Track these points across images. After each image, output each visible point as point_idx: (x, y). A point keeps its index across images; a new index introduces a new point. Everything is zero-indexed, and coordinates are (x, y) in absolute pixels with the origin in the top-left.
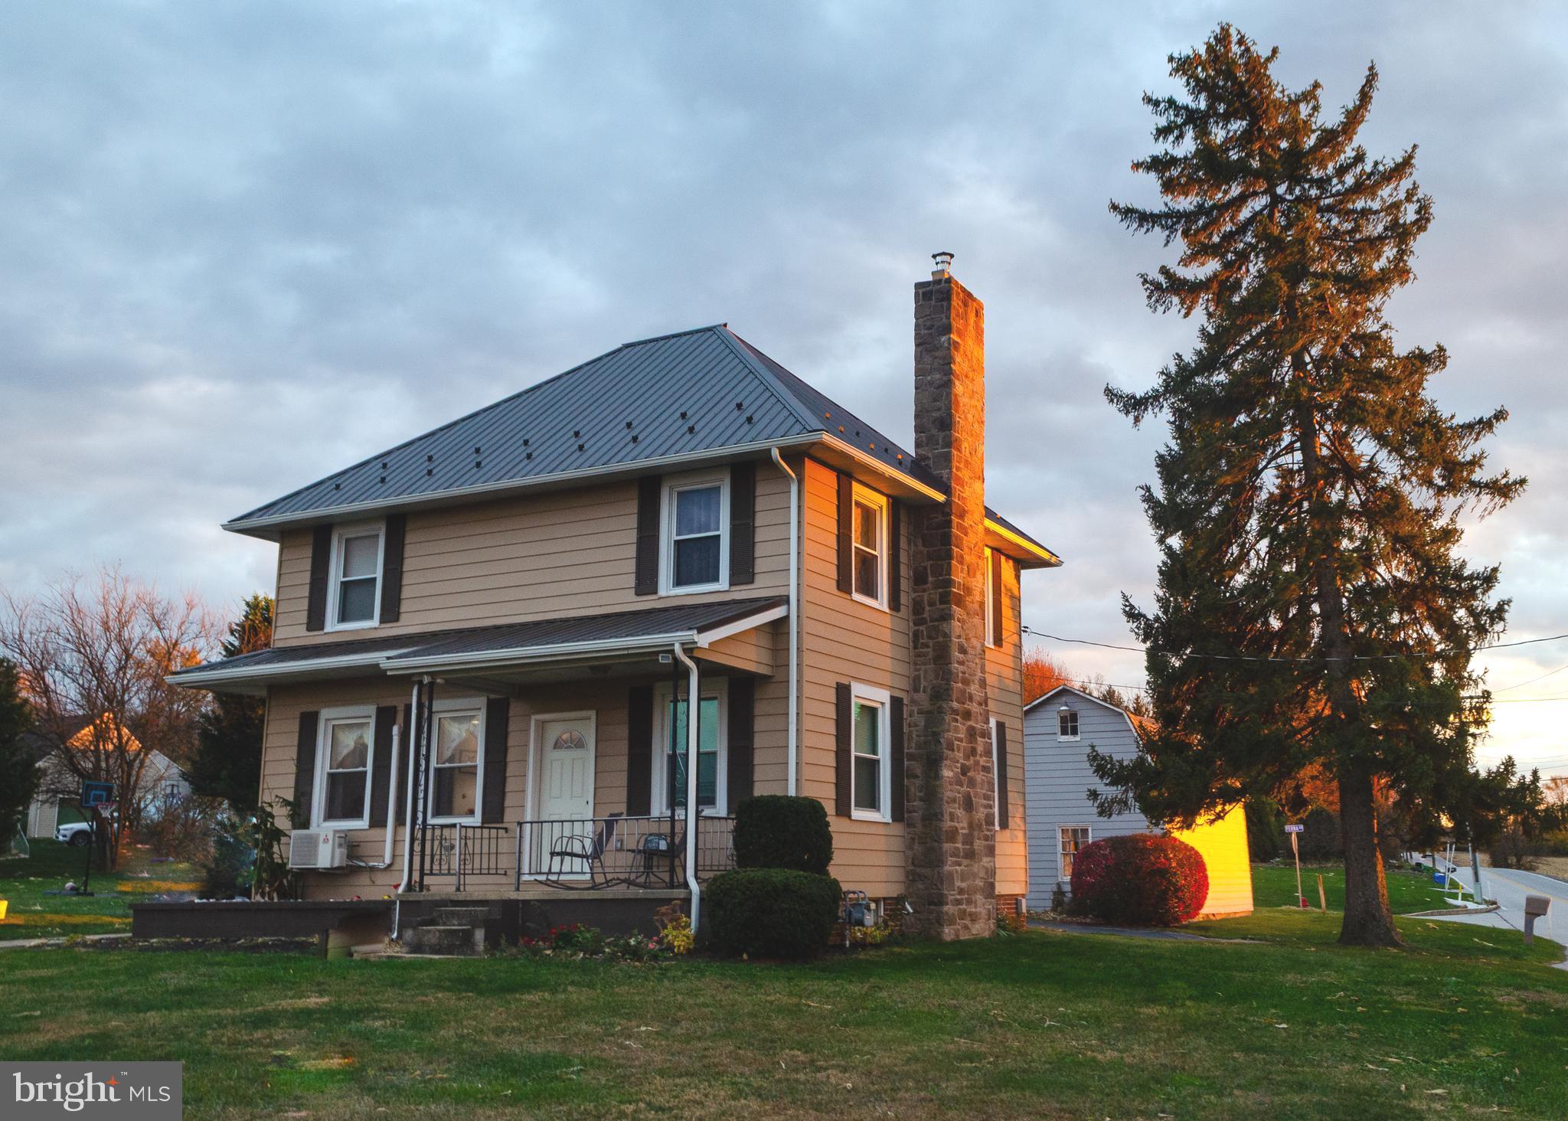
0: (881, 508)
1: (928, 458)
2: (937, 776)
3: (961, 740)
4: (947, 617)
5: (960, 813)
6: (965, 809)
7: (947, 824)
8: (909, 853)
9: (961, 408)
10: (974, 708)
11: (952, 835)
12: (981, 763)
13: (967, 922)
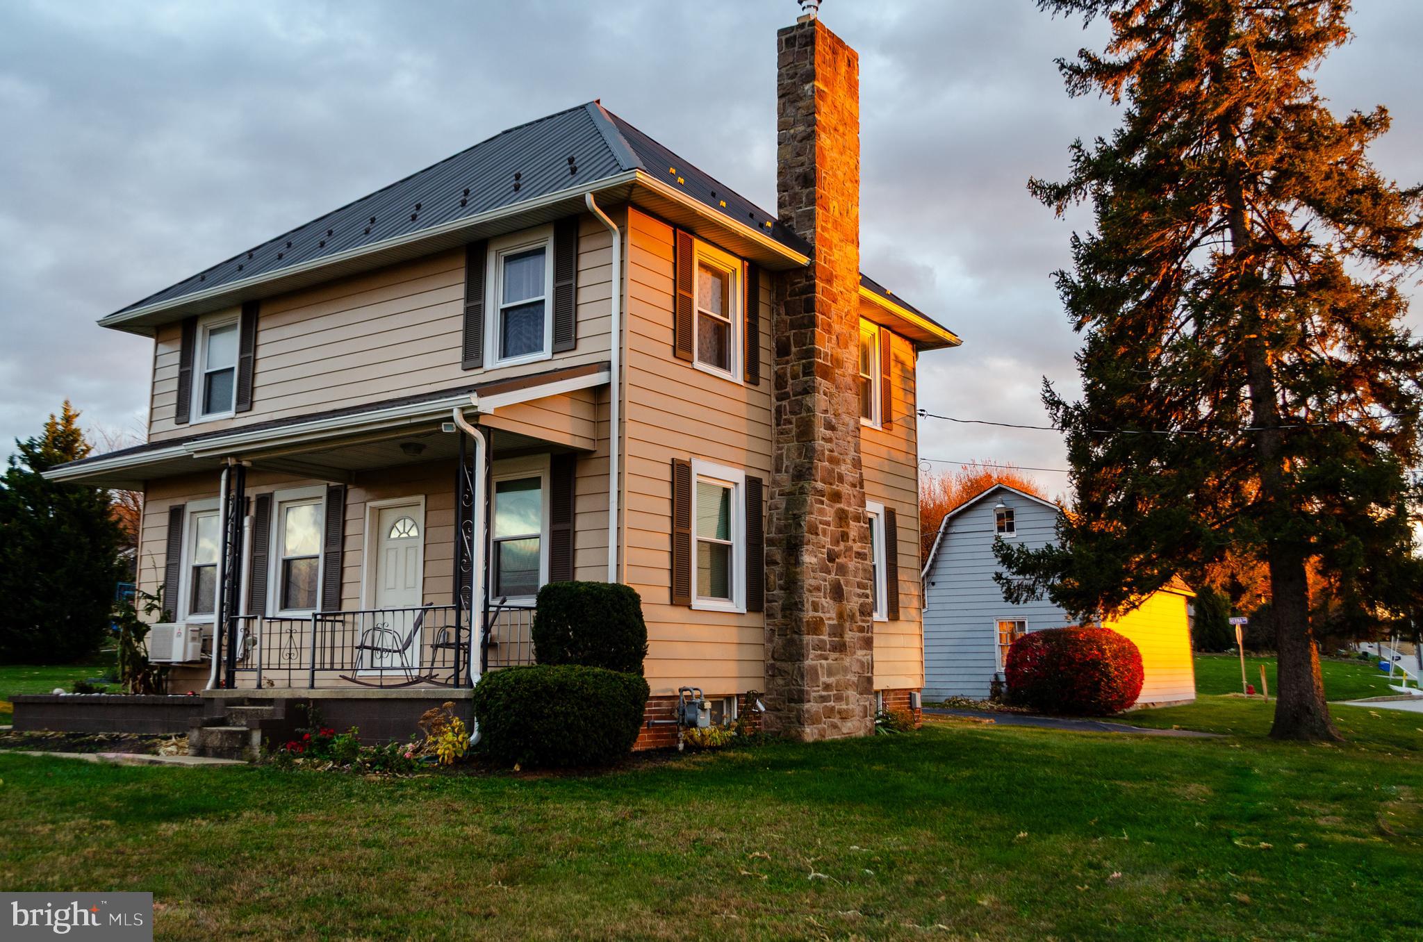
0: (735, 271)
1: (791, 218)
2: (798, 563)
3: (828, 524)
4: (809, 390)
5: (826, 602)
6: (834, 599)
7: (809, 614)
8: (769, 646)
9: (829, 163)
10: (845, 489)
11: (816, 626)
12: (855, 549)
13: (836, 720)
